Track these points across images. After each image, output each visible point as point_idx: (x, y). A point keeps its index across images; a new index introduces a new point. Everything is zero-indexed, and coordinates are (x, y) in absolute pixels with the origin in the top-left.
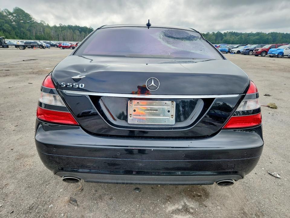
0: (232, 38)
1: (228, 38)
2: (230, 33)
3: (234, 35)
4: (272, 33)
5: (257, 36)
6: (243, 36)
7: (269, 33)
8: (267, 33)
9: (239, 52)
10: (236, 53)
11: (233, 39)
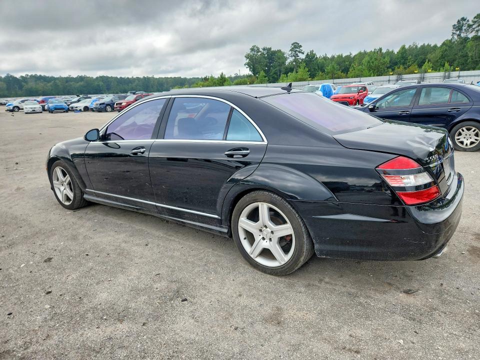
0: (40, 86)
1: (32, 85)
2: (31, 76)
3: (42, 80)
4: (101, 77)
5: (81, 82)
6: (57, 81)
7: (97, 78)
8: (95, 77)
9: (86, 109)
10: (83, 110)
11: (43, 87)
